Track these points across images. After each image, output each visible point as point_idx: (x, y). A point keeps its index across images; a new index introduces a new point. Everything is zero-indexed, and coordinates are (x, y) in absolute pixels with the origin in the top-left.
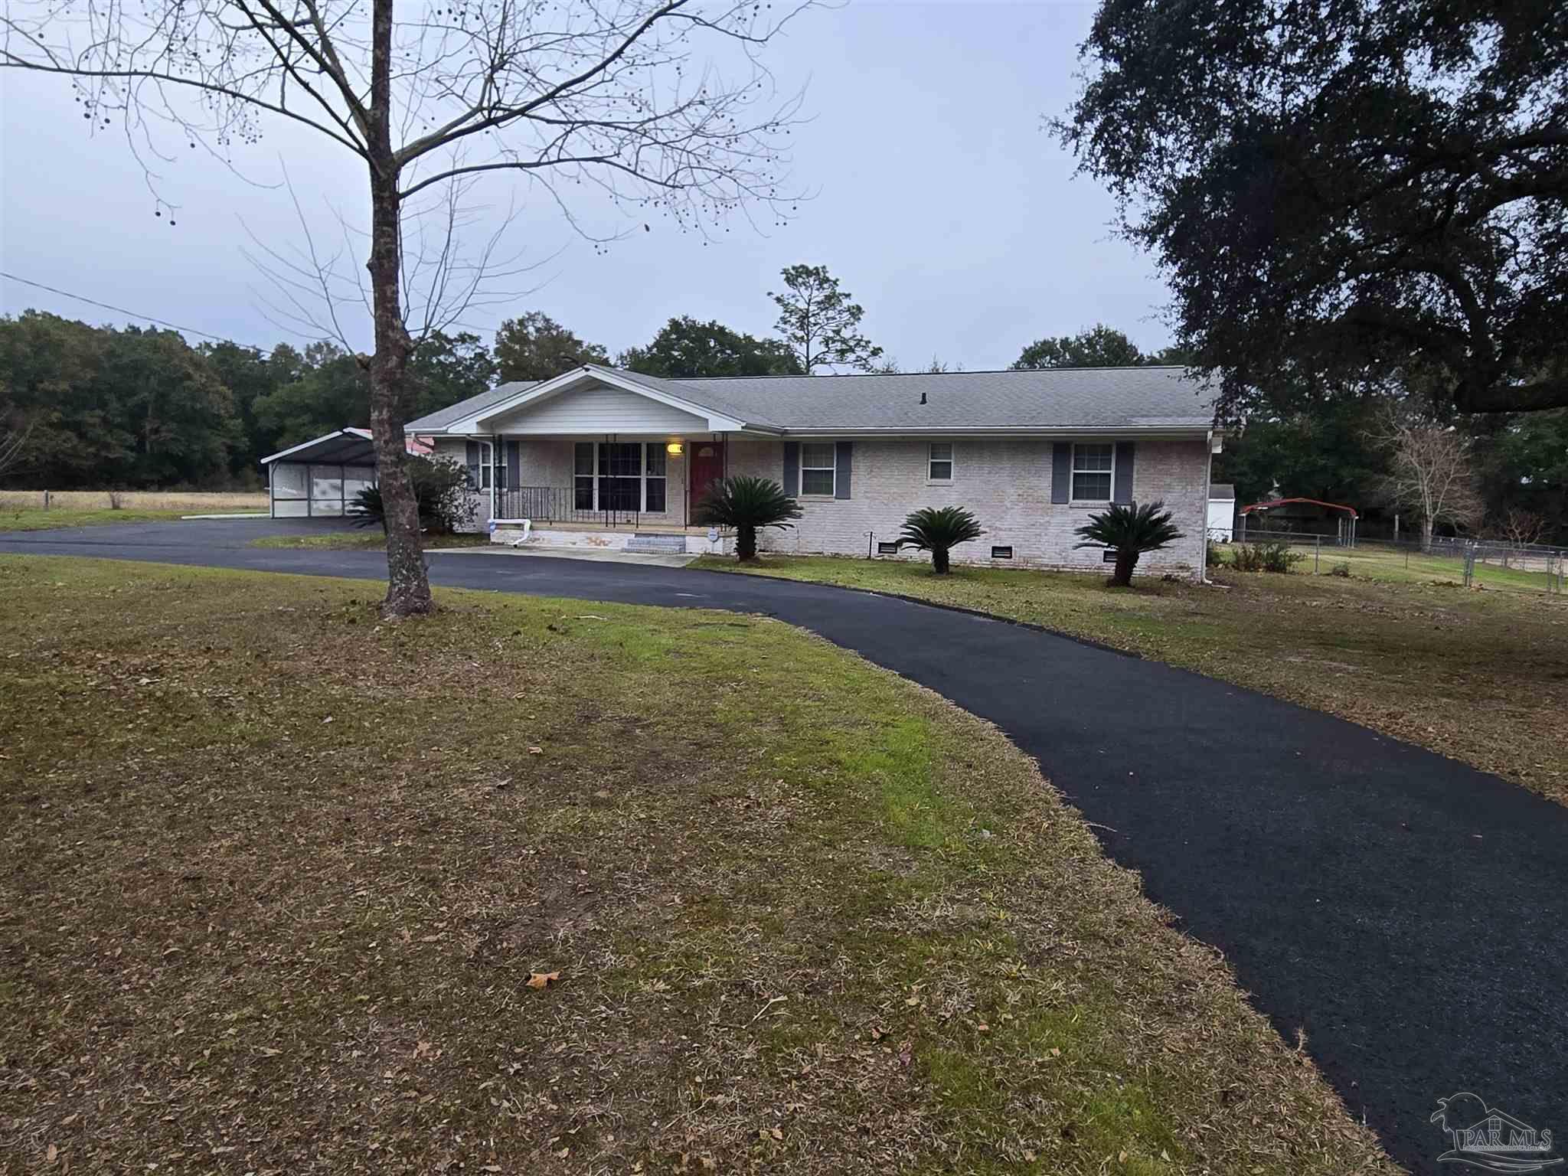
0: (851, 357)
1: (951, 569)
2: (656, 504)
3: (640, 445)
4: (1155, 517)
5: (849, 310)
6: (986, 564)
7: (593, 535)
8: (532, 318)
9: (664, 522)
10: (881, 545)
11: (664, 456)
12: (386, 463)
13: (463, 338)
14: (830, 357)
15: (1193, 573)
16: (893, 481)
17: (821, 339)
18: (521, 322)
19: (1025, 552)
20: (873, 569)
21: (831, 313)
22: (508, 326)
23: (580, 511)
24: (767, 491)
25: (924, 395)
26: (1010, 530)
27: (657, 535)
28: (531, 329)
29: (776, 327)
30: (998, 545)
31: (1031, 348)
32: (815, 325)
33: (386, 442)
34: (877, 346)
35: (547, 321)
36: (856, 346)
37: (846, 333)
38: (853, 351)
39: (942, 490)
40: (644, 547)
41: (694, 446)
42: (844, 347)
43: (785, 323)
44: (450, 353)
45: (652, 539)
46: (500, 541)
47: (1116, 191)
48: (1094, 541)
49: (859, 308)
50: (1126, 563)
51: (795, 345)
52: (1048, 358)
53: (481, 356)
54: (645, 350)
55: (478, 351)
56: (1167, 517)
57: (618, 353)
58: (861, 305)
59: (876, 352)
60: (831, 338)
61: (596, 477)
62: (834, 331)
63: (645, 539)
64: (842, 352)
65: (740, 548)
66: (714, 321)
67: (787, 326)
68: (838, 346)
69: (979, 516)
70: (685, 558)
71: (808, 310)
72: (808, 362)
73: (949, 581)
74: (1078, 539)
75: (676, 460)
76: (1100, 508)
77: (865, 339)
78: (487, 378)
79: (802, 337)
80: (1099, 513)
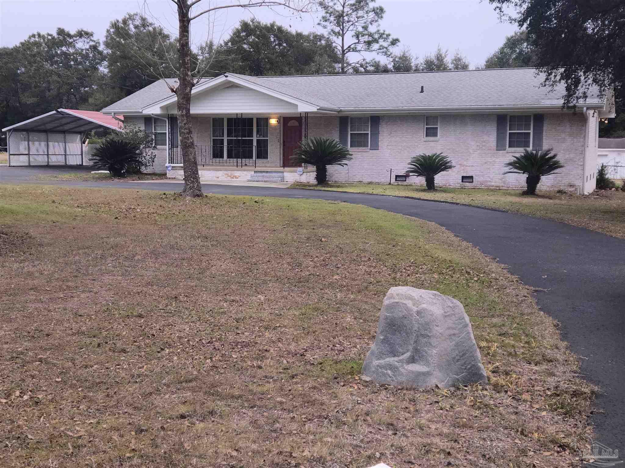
0: (375, 46)
1: (436, 188)
2: (263, 154)
3: (252, 119)
4: (549, 156)
5: (374, 10)
6: (458, 186)
7: (229, 173)
8: (131, 17)
9: (268, 165)
10: (397, 176)
11: (267, 126)
12: (184, 133)
13: (81, 34)
14: (359, 47)
15: (576, 189)
16: (404, 139)
17: (353, 33)
18: (125, 22)
19: (481, 179)
20: (392, 188)
21: (360, 13)
22: (115, 25)
23: (214, 159)
24: (331, 145)
25: (422, 87)
26: (472, 166)
27: (267, 172)
28: (131, 26)
29: (319, 24)
30: (465, 175)
31: (512, 37)
32: (348, 22)
33: (185, 124)
34: (395, 38)
35: (143, 19)
36: (379, 38)
37: (372, 29)
38: (377, 42)
39: (432, 144)
40: (260, 179)
41: (285, 120)
42: (370, 39)
43: (326, 21)
44: (70, 45)
45: (264, 174)
46: (173, 177)
47: (498, 10)
48: (516, 170)
49: (382, 10)
50: (533, 182)
51: (333, 38)
52: (525, 44)
53: (94, 48)
54: (223, 44)
55: (92, 43)
56: (555, 156)
57: (198, 45)
58: (383, 6)
59: (394, 42)
60: (361, 33)
61: (225, 139)
62: (363, 27)
63: (261, 174)
64: (369, 43)
65: (317, 178)
66: (274, 22)
67: (327, 24)
68: (366, 38)
69: (452, 158)
70: (286, 184)
71: (343, 12)
72: (343, 51)
73: (434, 193)
74: (507, 169)
75: (275, 128)
76: (519, 152)
77: (387, 33)
78: (99, 63)
79: (339, 33)
80: (518, 155)
